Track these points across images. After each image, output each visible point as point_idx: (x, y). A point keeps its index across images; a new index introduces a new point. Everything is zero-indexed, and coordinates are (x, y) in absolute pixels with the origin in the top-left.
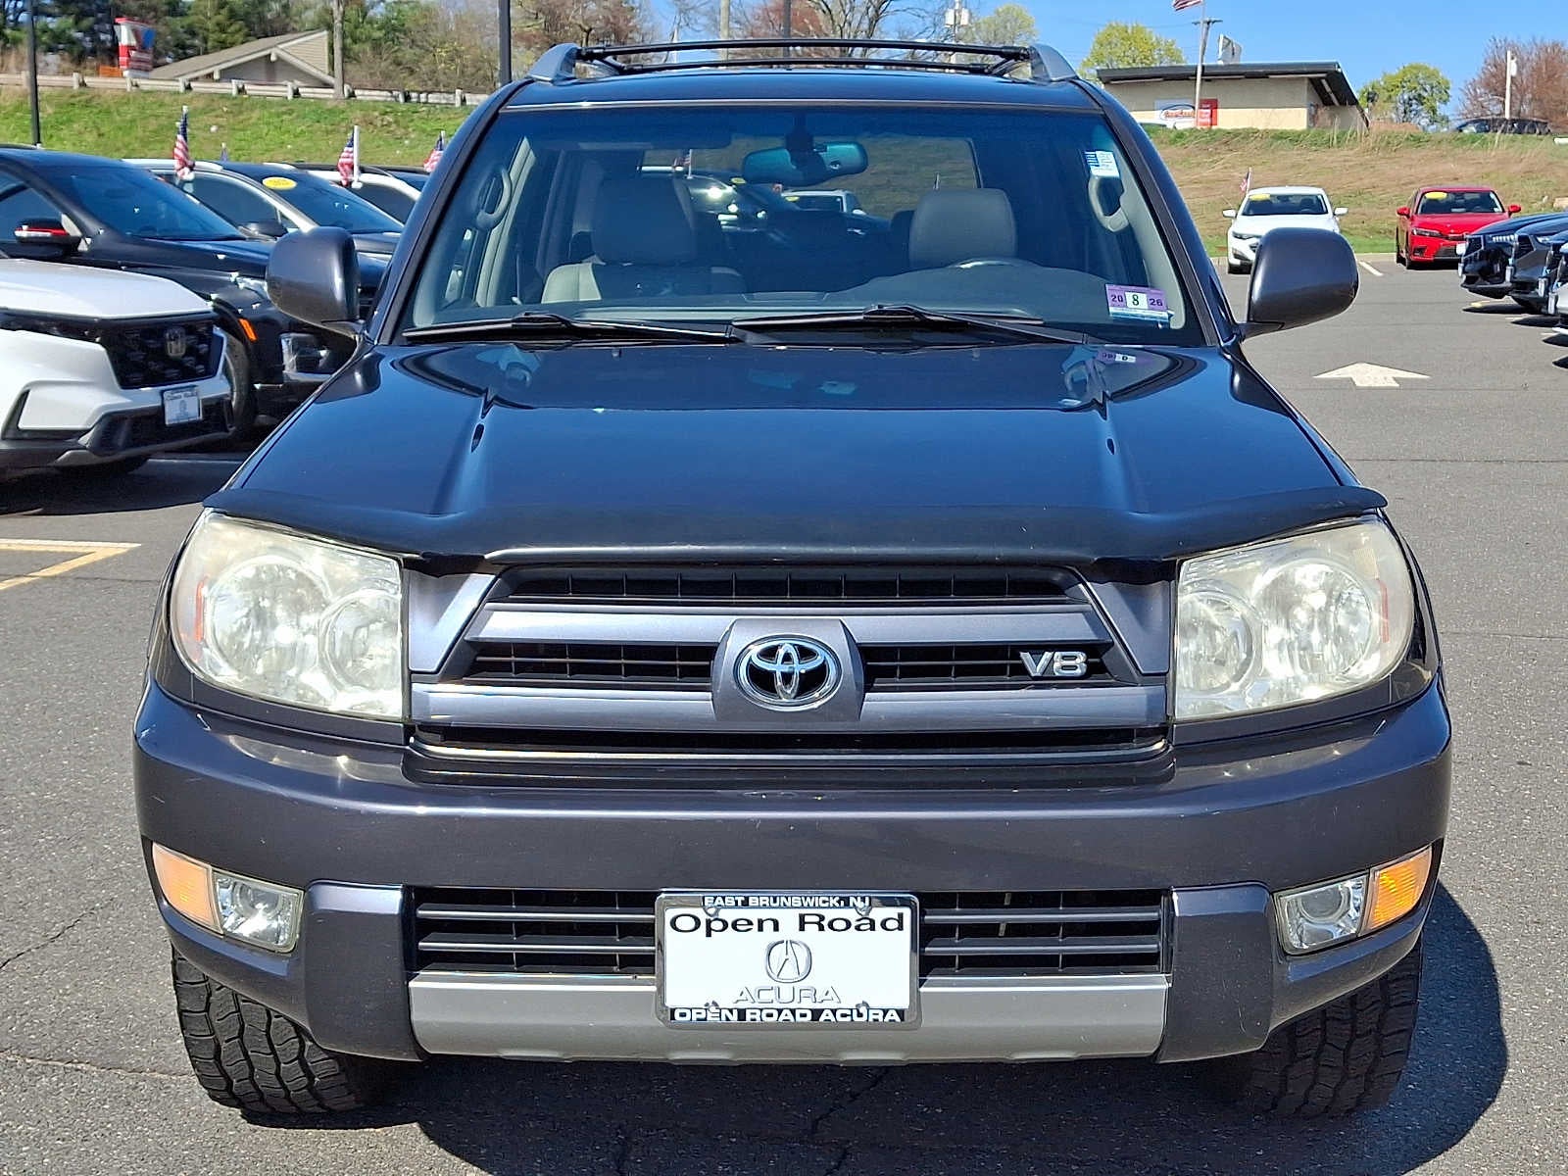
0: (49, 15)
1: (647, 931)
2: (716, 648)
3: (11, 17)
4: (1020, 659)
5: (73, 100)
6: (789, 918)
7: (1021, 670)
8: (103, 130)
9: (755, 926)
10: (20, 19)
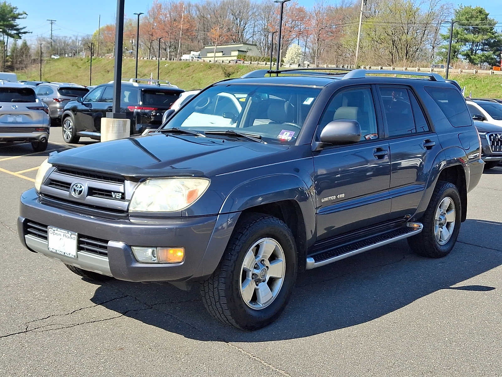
0: (486, 51)
1: (46, 232)
2: (71, 184)
3: (474, 52)
4: (112, 193)
5: (471, 77)
6: (62, 234)
7: (111, 196)
8: (478, 86)
9: (58, 235)
10: (477, 52)
